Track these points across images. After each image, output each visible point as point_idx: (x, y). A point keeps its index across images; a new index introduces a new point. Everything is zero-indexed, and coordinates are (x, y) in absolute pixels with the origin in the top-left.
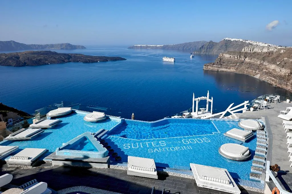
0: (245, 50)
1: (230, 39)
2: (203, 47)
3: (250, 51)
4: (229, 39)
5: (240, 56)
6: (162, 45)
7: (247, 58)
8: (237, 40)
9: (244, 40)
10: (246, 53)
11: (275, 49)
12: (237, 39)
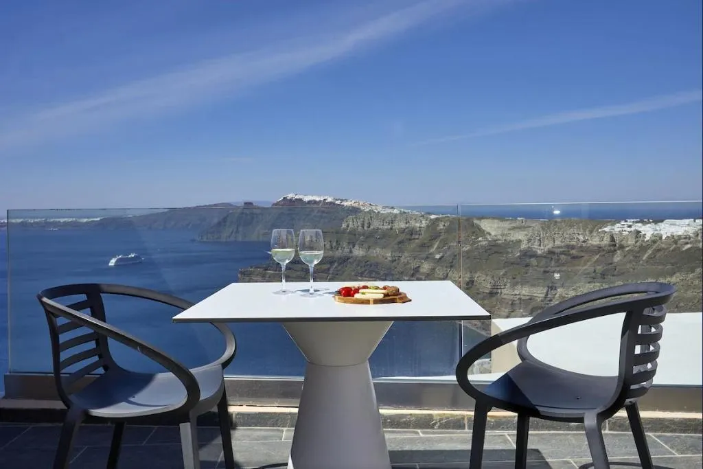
0: (348, 226)
1: (301, 197)
2: (225, 220)
3: (363, 226)
4: (297, 197)
5: (337, 242)
6: (98, 219)
7: (357, 247)
8: (317, 199)
9: (337, 200)
10: (353, 233)
11: (423, 222)
12: (320, 196)
